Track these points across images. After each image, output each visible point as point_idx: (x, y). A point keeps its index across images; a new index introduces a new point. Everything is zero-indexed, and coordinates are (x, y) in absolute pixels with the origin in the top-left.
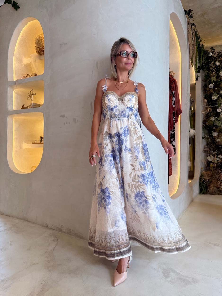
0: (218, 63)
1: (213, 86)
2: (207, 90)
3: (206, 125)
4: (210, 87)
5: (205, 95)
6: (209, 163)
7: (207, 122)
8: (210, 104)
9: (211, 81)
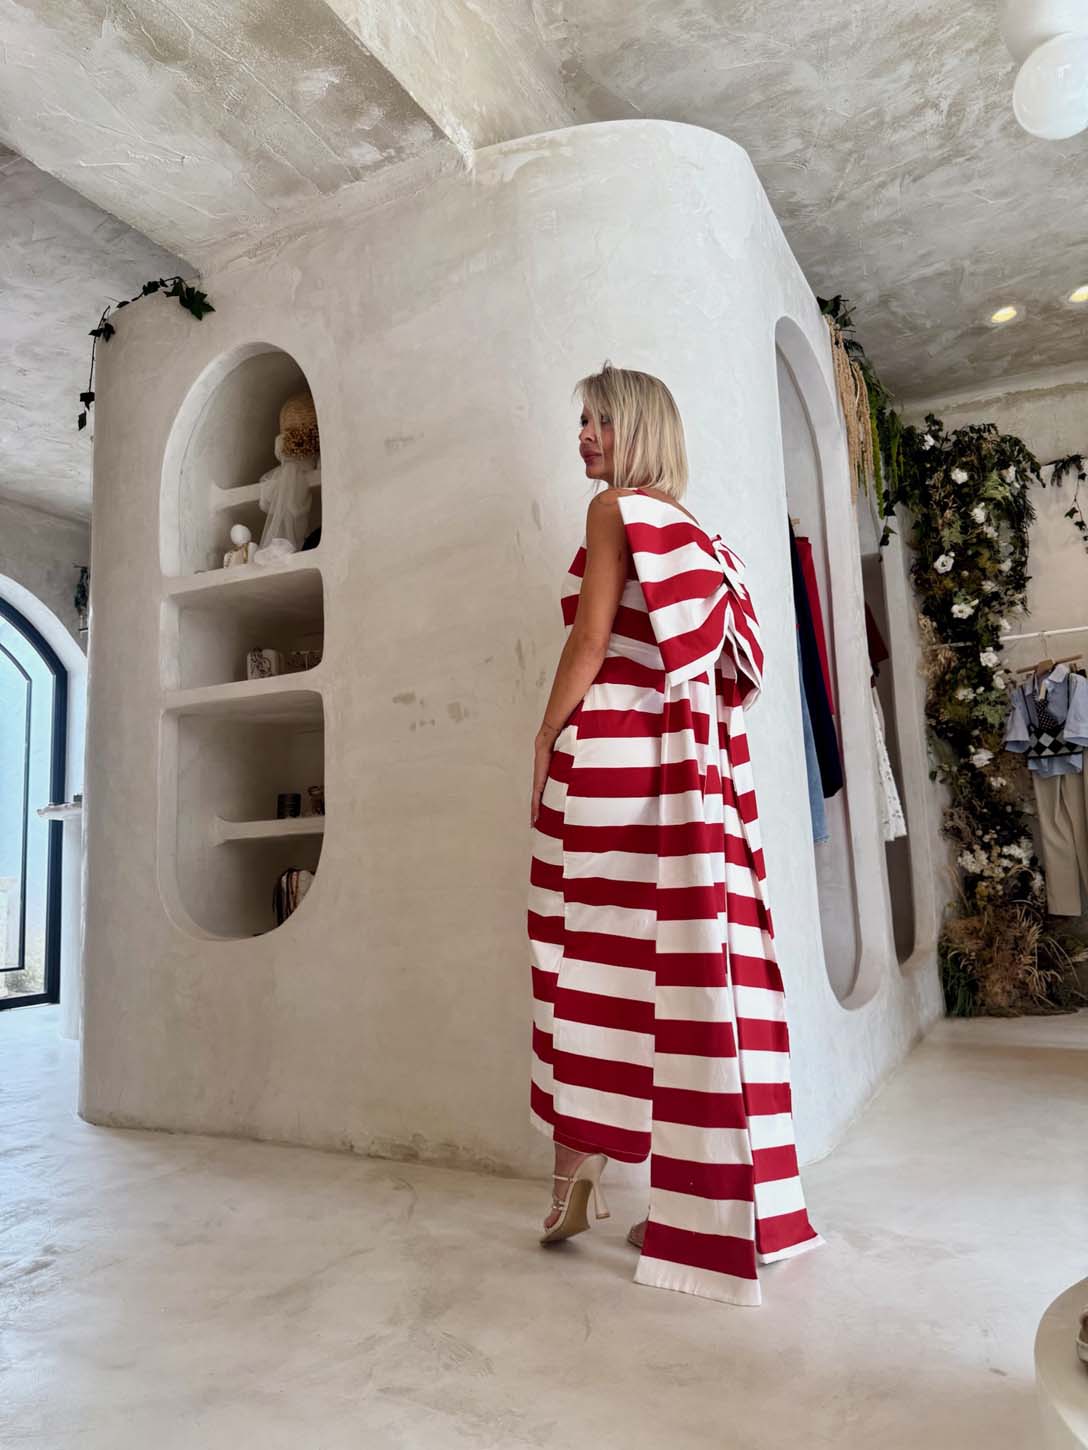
0: (960, 476)
1: (950, 563)
2: (928, 581)
3: (939, 722)
4: (942, 570)
5: (925, 602)
6: (970, 881)
7: (942, 710)
8: (948, 637)
9: (940, 543)
